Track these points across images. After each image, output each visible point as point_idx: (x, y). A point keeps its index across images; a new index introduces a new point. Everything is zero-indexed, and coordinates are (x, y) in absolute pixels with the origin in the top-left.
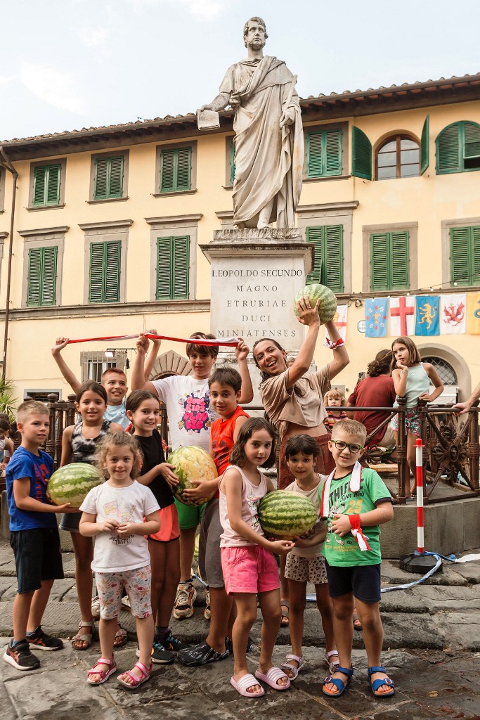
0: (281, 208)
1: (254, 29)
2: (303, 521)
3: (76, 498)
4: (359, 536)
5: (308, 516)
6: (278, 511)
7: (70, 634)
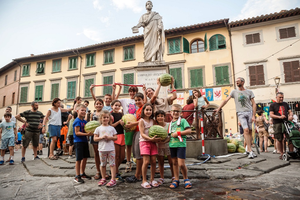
0: (158, 55)
1: (149, 4)
2: (163, 136)
3: (93, 130)
4: (180, 138)
5: (165, 135)
6: (156, 132)
7: (93, 176)
